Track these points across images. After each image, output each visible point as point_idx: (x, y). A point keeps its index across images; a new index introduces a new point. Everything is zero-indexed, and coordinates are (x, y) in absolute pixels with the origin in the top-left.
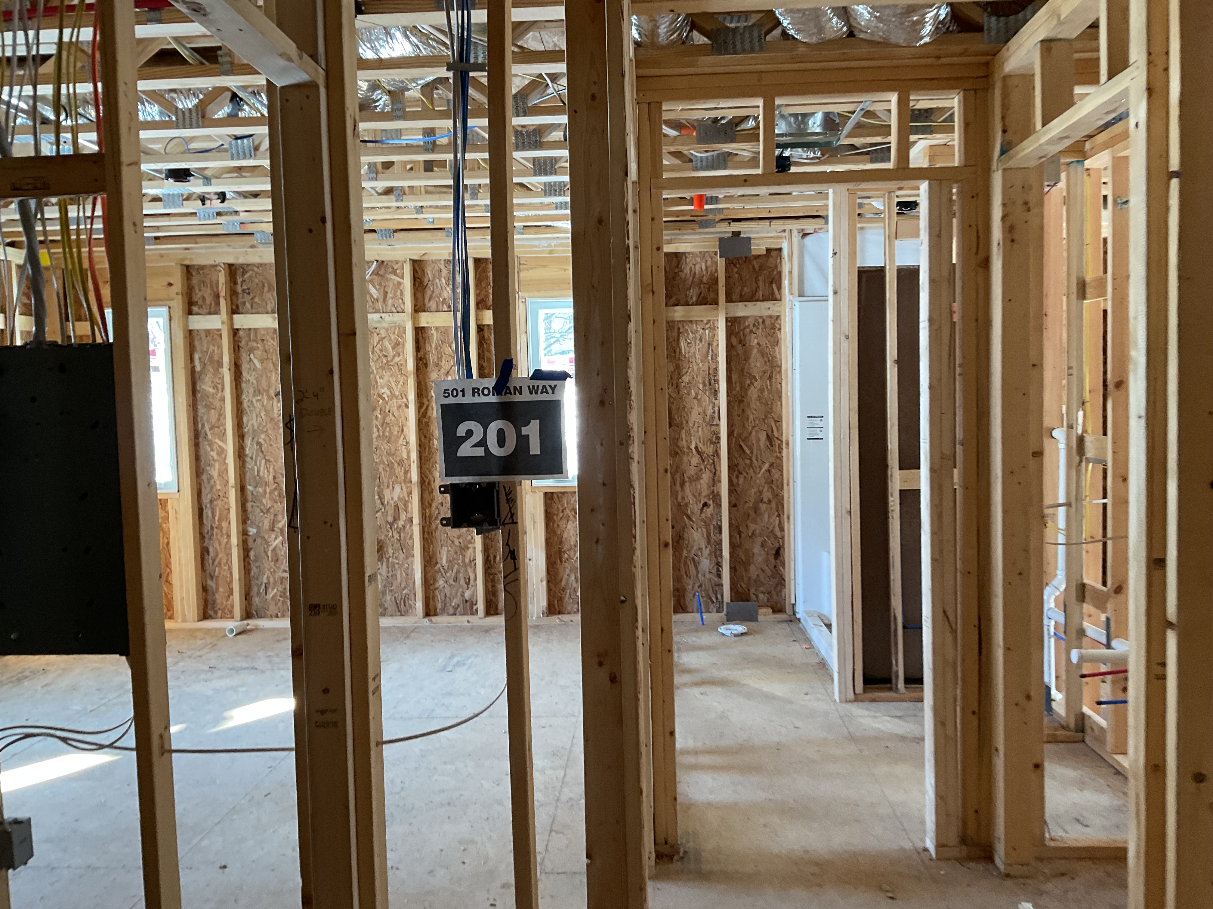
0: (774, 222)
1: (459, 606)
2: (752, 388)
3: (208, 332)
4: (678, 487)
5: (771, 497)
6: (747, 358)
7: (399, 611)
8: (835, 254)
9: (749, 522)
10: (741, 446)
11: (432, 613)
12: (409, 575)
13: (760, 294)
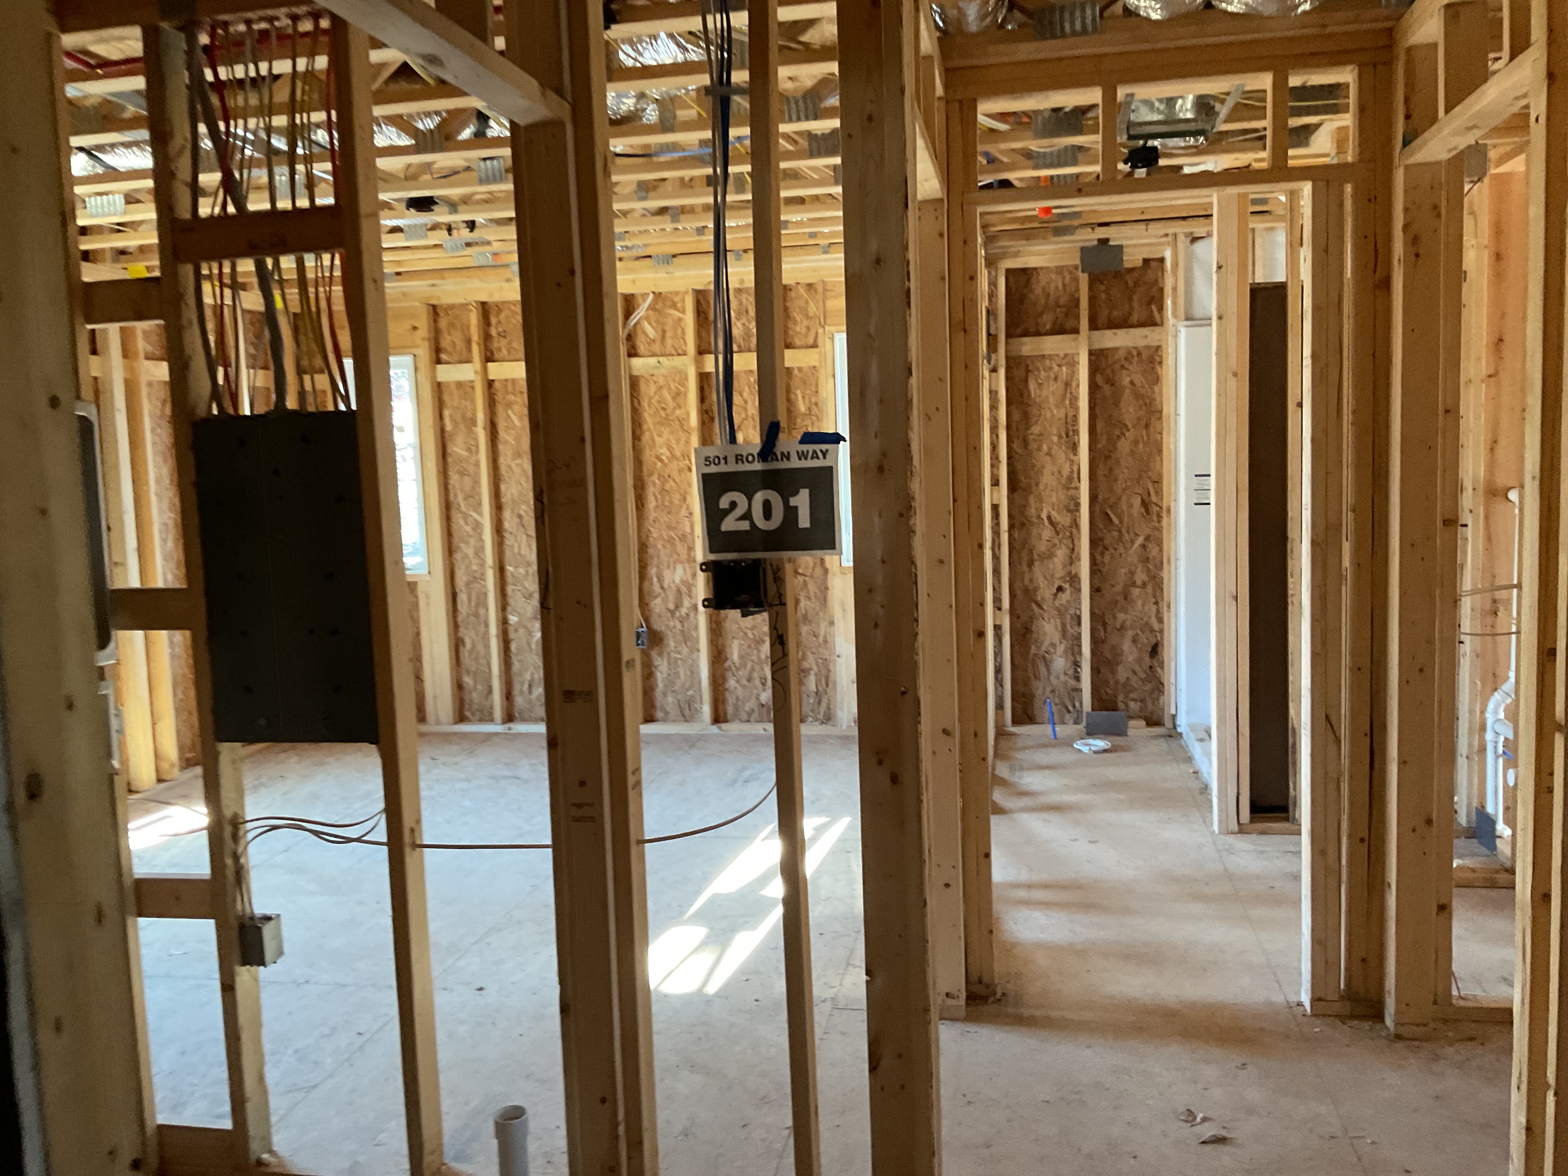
0: (1152, 225)
2: (1123, 440)
3: (460, 385)
4: (1025, 567)
5: (1146, 579)
6: (1117, 404)
7: (683, 716)
8: (1219, 267)
9: (1116, 611)
10: (1108, 515)
11: (721, 718)
12: (694, 673)
13: (1135, 318)
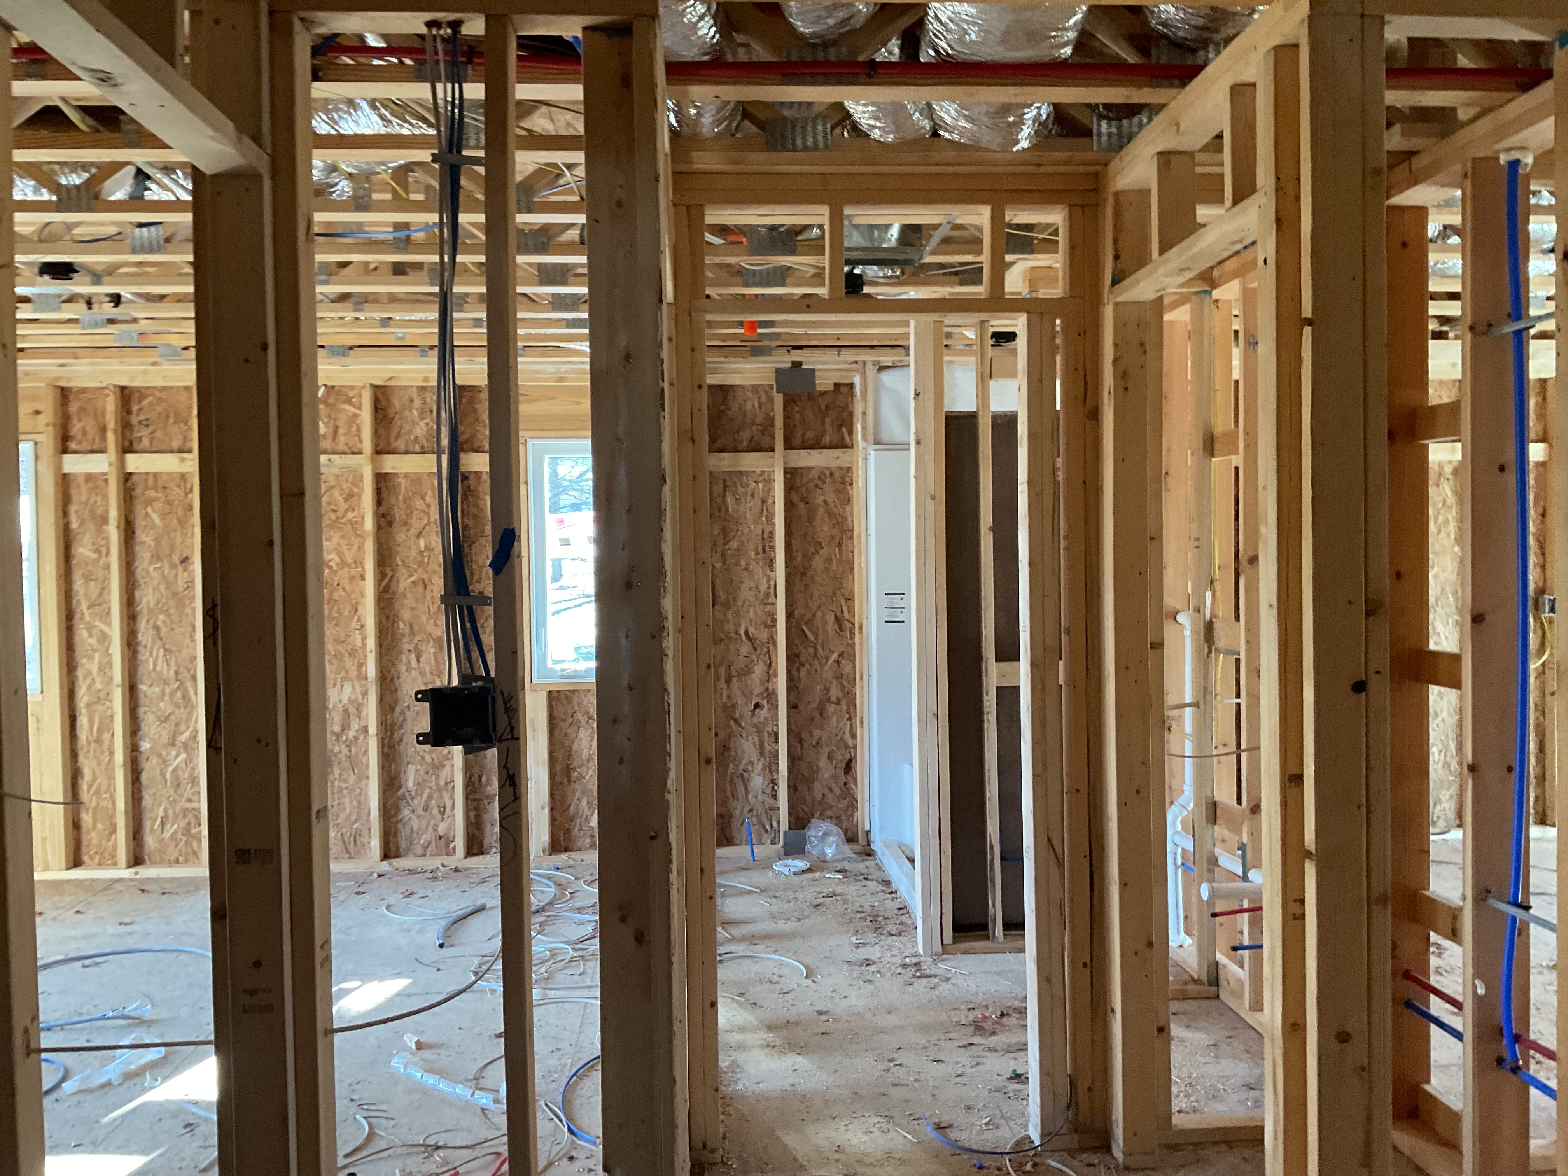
0: (844, 351)
1: (430, 843)
2: (817, 558)
3: (90, 477)
4: (722, 684)
6: (811, 521)
7: (348, 852)
8: (917, 394)
9: (812, 727)
10: (803, 630)
11: (393, 854)
12: (362, 803)
13: (827, 440)
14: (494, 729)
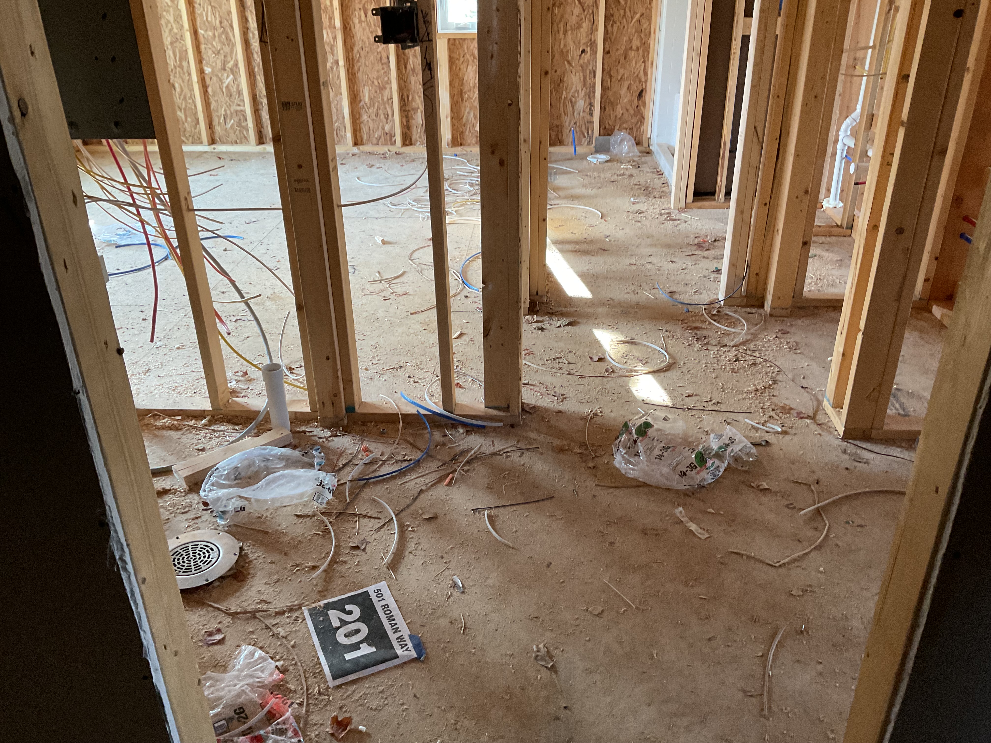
1: (380, 137)
5: (639, 45)
9: (619, 67)
11: (359, 142)
12: (339, 110)
14: (418, 34)
